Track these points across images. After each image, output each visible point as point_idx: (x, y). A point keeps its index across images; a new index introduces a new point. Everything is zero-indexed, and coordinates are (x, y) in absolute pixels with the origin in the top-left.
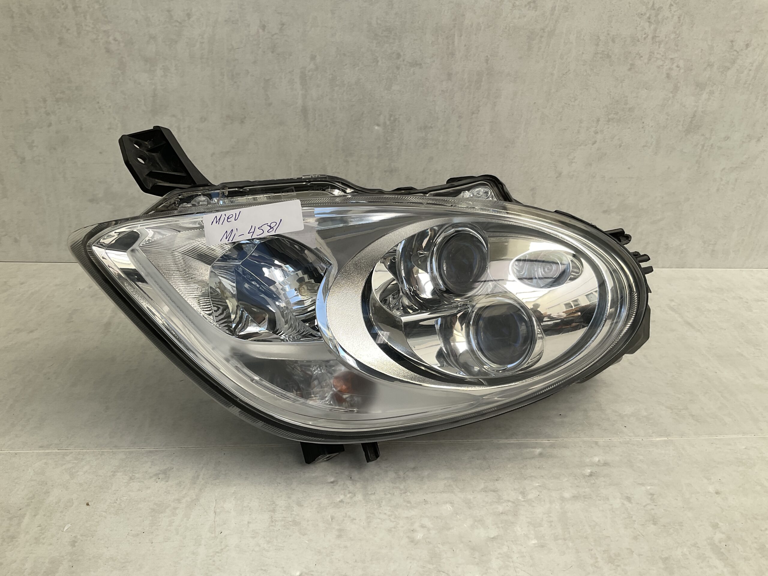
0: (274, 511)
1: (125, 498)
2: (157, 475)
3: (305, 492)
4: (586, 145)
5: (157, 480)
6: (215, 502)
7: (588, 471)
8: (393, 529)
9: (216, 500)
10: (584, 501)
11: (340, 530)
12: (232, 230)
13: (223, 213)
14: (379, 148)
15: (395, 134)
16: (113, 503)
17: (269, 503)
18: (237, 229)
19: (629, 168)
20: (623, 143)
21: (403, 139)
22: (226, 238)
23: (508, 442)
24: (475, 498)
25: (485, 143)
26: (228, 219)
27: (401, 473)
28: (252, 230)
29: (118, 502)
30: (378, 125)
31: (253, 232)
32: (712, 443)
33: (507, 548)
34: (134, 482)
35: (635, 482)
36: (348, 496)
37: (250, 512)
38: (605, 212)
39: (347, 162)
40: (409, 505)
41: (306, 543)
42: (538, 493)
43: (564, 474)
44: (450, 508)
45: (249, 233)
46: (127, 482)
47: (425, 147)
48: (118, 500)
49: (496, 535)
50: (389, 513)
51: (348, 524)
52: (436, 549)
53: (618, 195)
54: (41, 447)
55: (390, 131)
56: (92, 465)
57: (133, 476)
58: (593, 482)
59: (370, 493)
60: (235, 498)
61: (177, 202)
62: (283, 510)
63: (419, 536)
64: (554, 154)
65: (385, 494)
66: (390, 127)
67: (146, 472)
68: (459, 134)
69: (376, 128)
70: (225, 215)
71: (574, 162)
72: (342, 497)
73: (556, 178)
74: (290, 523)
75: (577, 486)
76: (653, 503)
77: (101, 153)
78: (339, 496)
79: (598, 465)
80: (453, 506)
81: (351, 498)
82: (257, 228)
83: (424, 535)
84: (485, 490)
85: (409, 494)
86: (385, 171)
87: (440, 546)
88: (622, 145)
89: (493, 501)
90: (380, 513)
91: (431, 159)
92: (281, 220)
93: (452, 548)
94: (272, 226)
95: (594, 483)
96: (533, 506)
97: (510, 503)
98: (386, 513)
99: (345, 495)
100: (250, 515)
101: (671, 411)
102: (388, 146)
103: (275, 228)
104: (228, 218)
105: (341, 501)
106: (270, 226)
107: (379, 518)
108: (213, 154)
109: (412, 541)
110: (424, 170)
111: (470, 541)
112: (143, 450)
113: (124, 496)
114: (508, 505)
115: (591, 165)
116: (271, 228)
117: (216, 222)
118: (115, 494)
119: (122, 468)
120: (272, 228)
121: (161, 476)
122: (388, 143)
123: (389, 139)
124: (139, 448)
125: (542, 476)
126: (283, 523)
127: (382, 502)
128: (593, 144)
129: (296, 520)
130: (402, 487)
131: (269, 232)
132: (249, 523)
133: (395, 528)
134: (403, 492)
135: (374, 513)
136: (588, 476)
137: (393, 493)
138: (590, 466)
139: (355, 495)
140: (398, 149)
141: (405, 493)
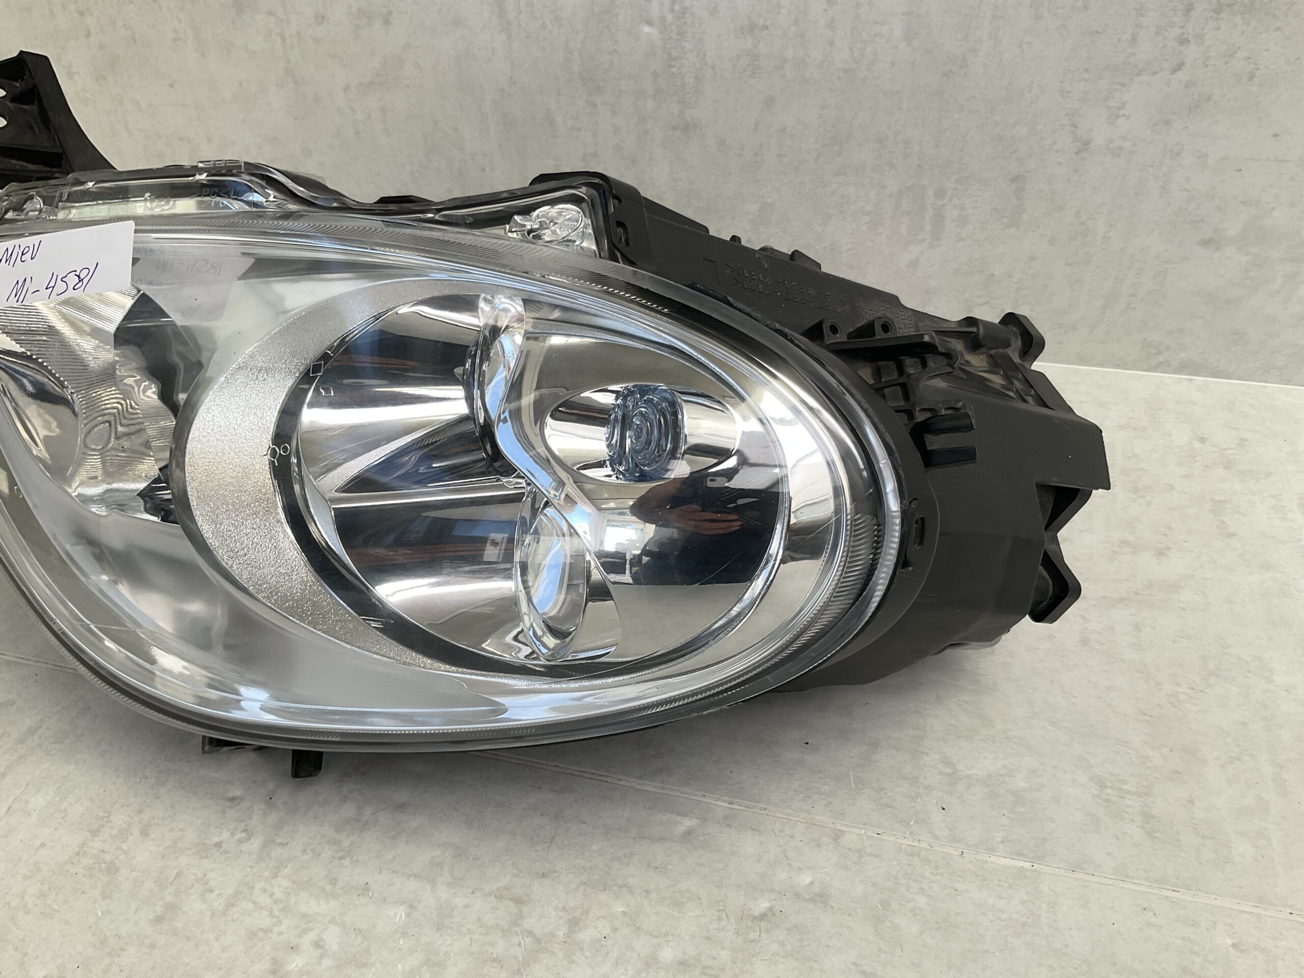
0: (95, 833)
3: (173, 807)
4: (1155, 73)
6: (24, 788)
7: (763, 905)
8: (261, 934)
9: (28, 785)
11: (171, 907)
12: (25, 280)
13: (17, 242)
14: (655, 74)
15: (687, 44)
17: (101, 814)
18: (32, 278)
19: (1276, 135)
20: (1258, 69)
21: (705, 56)
22: (15, 296)
23: (639, 787)
24: (466, 906)
25: (893, 64)
26: (23, 256)
27: (368, 811)
28: (52, 284)
30: (650, 23)
31: (54, 287)
32: (1144, 909)
35: (855, 964)
36: (238, 836)
37: (60, 823)
38: (1205, 243)
39: (594, 105)
40: (328, 887)
41: (97, 915)
43: (700, 899)
44: (401, 915)
45: (47, 289)
47: (755, 73)
50: (279, 894)
51: (194, 897)
53: (1244, 203)
55: (675, 36)
58: (752, 936)
59: (279, 841)
60: (59, 788)
62: (111, 836)
63: (296, 963)
64: (1069, 93)
65: (304, 852)
66: (674, 27)
68: (831, 43)
69: (647, 29)
70: (20, 246)
71: (1124, 116)
72: (226, 835)
73: (1077, 153)
74: (104, 865)
75: (708, 938)
78: (221, 833)
79: (798, 896)
80: (408, 915)
81: (240, 841)
82: (59, 279)
83: (307, 964)
84: (501, 894)
85: (347, 862)
86: (674, 128)
88: (1258, 73)
89: (498, 924)
90: (265, 890)
91: (770, 102)
92: (98, 265)
94: (83, 276)
95: (753, 941)
96: (572, 962)
97: (528, 940)
98: (273, 894)
99: (233, 834)
100: (56, 829)
101: (1096, 792)
102: (674, 70)
103: (85, 281)
104: (23, 252)
105: (218, 845)
106: (79, 276)
107: (254, 902)
110: (756, 125)
114: (522, 943)
115: (1168, 123)
116: (80, 281)
117: (6, 261)
120: (82, 280)
122: (673, 63)
123: (674, 54)
125: (648, 892)
126: (92, 861)
127: (286, 867)
128: (1174, 71)
129: (116, 861)
130: (346, 844)
131: (75, 288)
132: (43, 845)
133: (265, 931)
134: (340, 854)
135: (253, 888)
136: (755, 917)
137: (320, 854)
138: (779, 893)
139: (249, 839)
140: (697, 77)
141: (341, 858)
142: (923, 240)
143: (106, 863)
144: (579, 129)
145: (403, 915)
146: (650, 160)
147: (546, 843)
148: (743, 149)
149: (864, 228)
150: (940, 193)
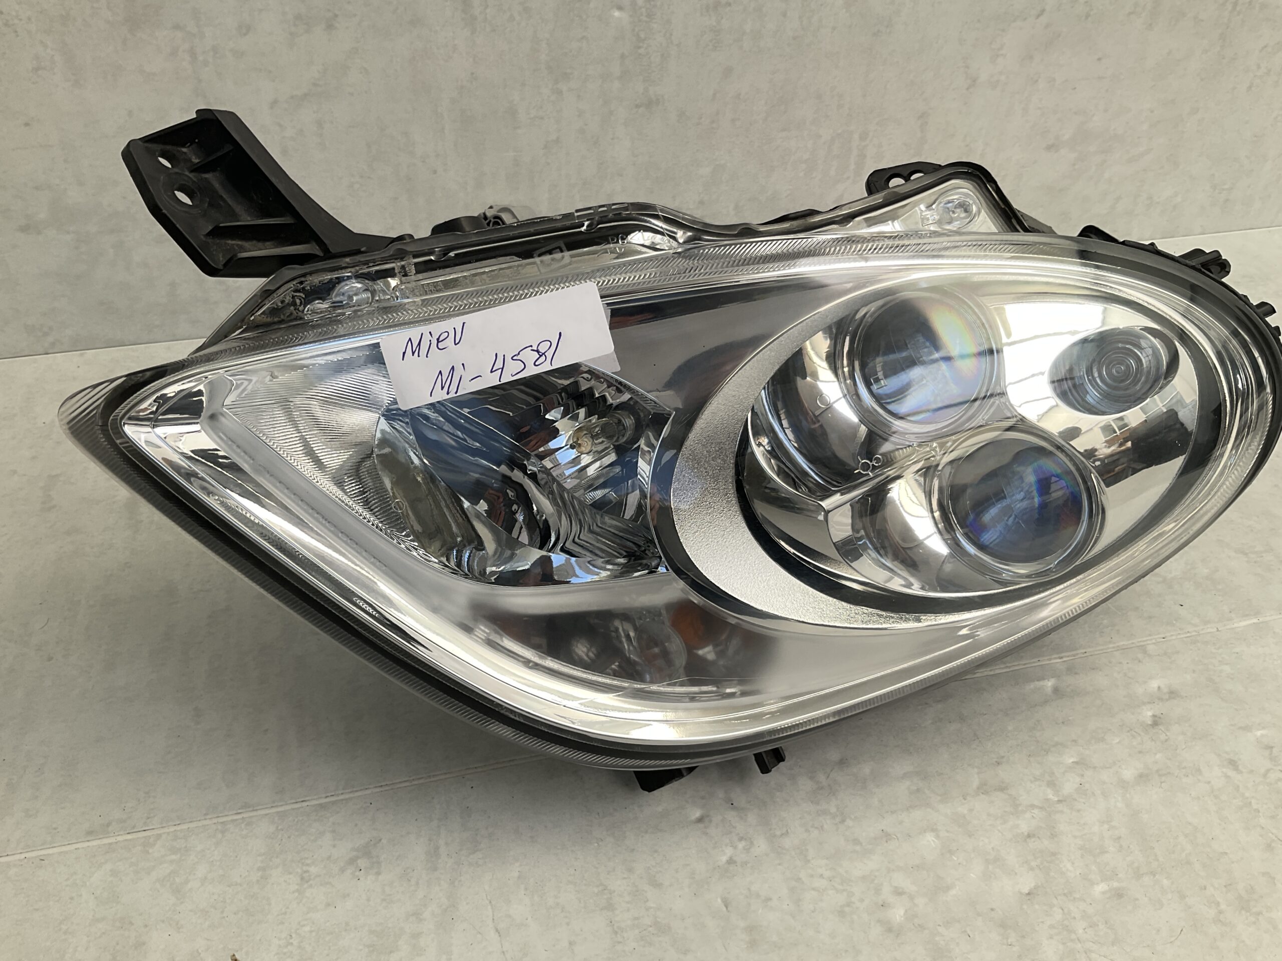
0: (610, 907)
1: (307, 929)
2: (352, 861)
3: (656, 851)
4: (1025, 19)
5: (357, 873)
6: (489, 907)
7: (1147, 714)
8: (847, 909)
9: (490, 902)
10: (1161, 783)
11: (750, 929)
12: (453, 368)
13: (425, 329)
14: (623, 57)
15: (655, 26)
16: (286, 947)
17: (596, 890)
18: (463, 364)
19: (1099, 59)
21: (671, 35)
22: (442, 388)
23: (992, 673)
24: (971, 810)
25: (834, 28)
26: (439, 344)
27: (822, 777)
28: (499, 364)
29: (295, 943)
30: (620, 8)
31: (502, 369)
33: (1060, 911)
34: (311, 886)
35: (1232, 725)
36: (741, 845)
37: (566, 917)
38: (1049, 148)
39: (560, 92)
40: (858, 848)
42: (1078, 780)
43: (1110, 730)
44: (933, 841)
45: (492, 372)
46: (297, 890)
47: (716, 47)
48: (294, 935)
49: (1033, 885)
50: (827, 874)
51: (760, 911)
52: (937, 939)
53: (1076, 113)
54: (90, 833)
55: (645, 19)
56: (211, 860)
57: (307, 871)
58: (1163, 737)
59: (778, 833)
60: (526, 889)
61: (298, 301)
62: (628, 902)
63: (897, 914)
64: (965, 40)
65: (807, 831)
66: (644, 10)
67: (329, 857)
68: (784, 15)
69: (617, 14)
70: (430, 333)
71: (1002, 55)
72: (729, 851)
73: (968, 89)
74: (650, 929)
75: (1140, 752)
76: (1275, 765)
78: (723, 851)
79: (1161, 699)
80: (937, 837)
81: (747, 850)
83: (906, 911)
84: (983, 789)
85: (849, 822)
86: (637, 106)
87: (940, 929)
89: (1005, 812)
90: (812, 876)
91: (728, 72)
92: (560, 334)
93: (965, 931)
94: (542, 349)
95: (1166, 741)
96: (1079, 811)
97: (1036, 811)
98: (822, 875)
99: (735, 848)
100: (568, 924)
101: (1246, 559)
102: (641, 51)
103: (549, 355)
104: (438, 339)
105: (731, 861)
106: (538, 351)
107: (814, 889)
108: (274, 103)
109: (890, 930)
110: (714, 94)
111: (992, 910)
112: (305, 804)
113: (301, 924)
114: (1034, 815)
115: (1031, 58)
116: (541, 356)
117: (413, 353)
118: (283, 923)
119: (277, 857)
120: (544, 354)
121: (362, 863)
122: (641, 44)
123: (642, 35)
124: (294, 801)
125: (1074, 741)
126: (637, 931)
127: (807, 850)
128: (1038, 16)
129: (659, 920)
130: (833, 810)
131: (536, 364)
132: (571, 943)
133: (849, 904)
134: (838, 820)
135: (800, 879)
136: (1151, 725)
137: (822, 827)
138: (1149, 703)
139: (752, 843)
140: (662, 55)
141: (843, 821)
142: (848, 178)
143: (651, 926)
144: (542, 118)
145: (934, 839)
146: (612, 139)
147: (974, 740)
148: (701, 118)
149: (802, 174)
150: (863, 137)
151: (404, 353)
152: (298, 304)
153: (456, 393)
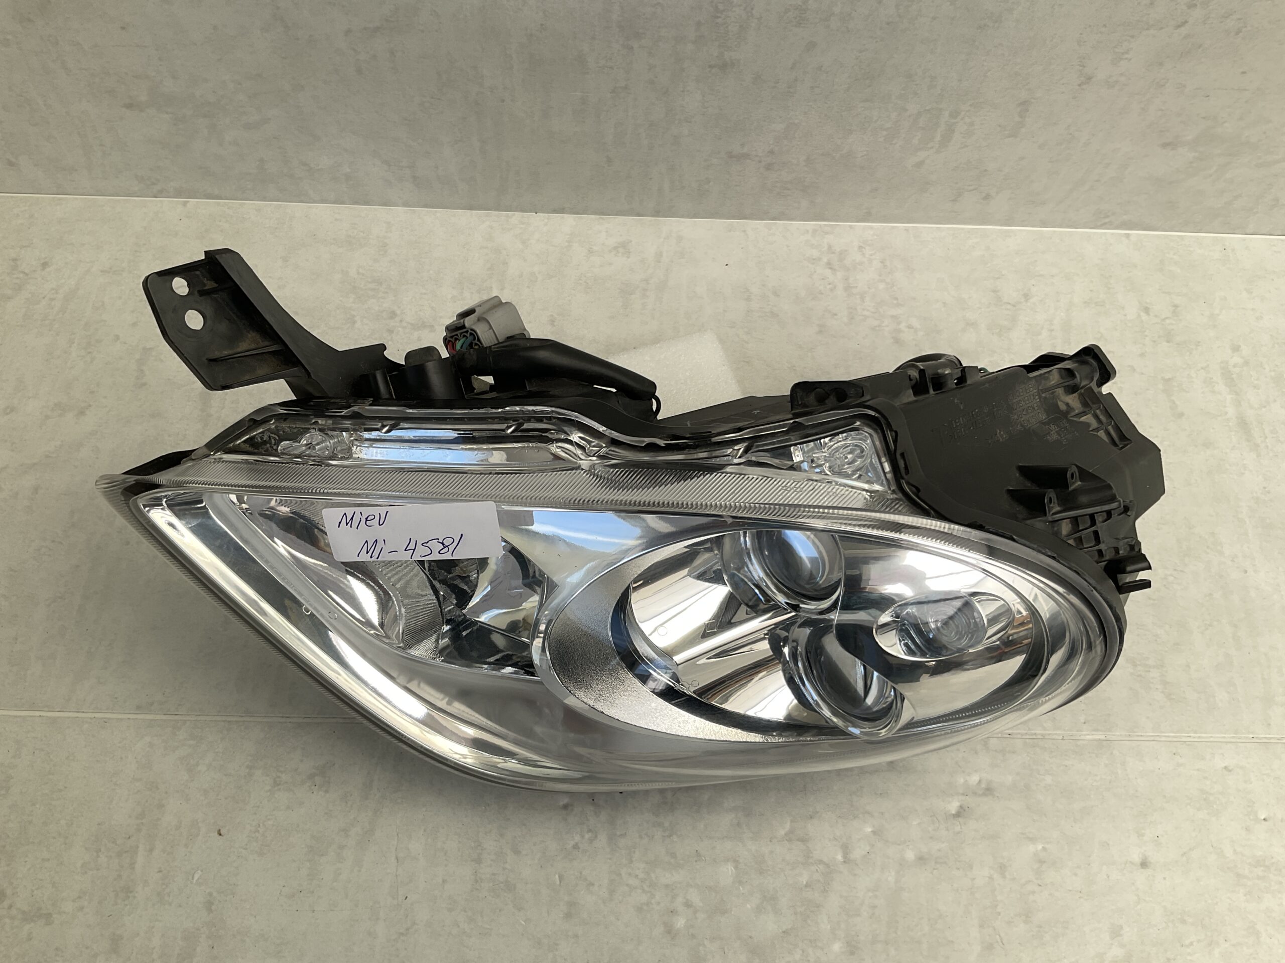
0: (478, 861)
1: (270, 822)
2: (311, 777)
3: (524, 825)
4: (1162, 28)
5: (313, 787)
6: (396, 838)
7: (956, 804)
8: (645, 908)
9: (398, 834)
10: (934, 869)
11: (571, 904)
12: (376, 541)
13: (357, 510)
14: (699, 24)
16: (255, 832)
17: (473, 845)
18: (384, 540)
19: (1244, 73)
20: (1246, 27)
21: (752, 9)
22: (367, 553)
24: (772, 852)
25: (934, 18)
26: (367, 522)
28: (412, 546)
29: (261, 830)
31: (414, 550)
32: (1174, 754)
33: (801, 952)
34: (279, 790)
35: (1022, 833)
36: (587, 836)
37: (447, 860)
38: (1165, 145)
39: (631, 48)
40: (672, 860)
41: (522, 924)
42: (868, 848)
43: (917, 811)
44: (731, 869)
45: (405, 550)
46: (270, 791)
47: (801, 24)
48: (261, 825)
49: (789, 927)
50: (641, 876)
51: (582, 892)
52: (701, 948)
53: (1204, 118)
54: (139, 707)
56: (216, 750)
57: (279, 777)
58: (958, 829)
59: (618, 833)
60: (425, 831)
61: (273, 441)
62: (492, 860)
63: (680, 922)
64: (1085, 42)
65: (641, 837)
67: (296, 770)
70: (361, 513)
71: (1126, 59)
72: (577, 838)
73: (1079, 85)
74: (502, 885)
75: (931, 838)
76: (1037, 879)
77: (123, 28)
78: (573, 837)
79: (975, 793)
80: (736, 868)
81: (591, 841)
82: (419, 544)
83: (687, 920)
84: (789, 837)
85: (675, 838)
87: (706, 942)
88: (1244, 30)
89: (797, 860)
90: (630, 874)
91: (811, 46)
92: (462, 535)
93: (723, 949)
94: (446, 543)
95: (958, 833)
96: (855, 875)
97: (821, 867)
98: (637, 876)
99: (583, 837)
100: (446, 866)
102: (719, 20)
103: (452, 548)
104: (366, 519)
105: (576, 847)
106: (443, 544)
107: (627, 885)
109: (669, 932)
110: (794, 64)
111: (751, 937)
112: (288, 720)
113: (268, 817)
114: (819, 870)
115: (1161, 64)
116: (445, 547)
117: (347, 524)
118: (255, 814)
119: (261, 760)
120: (447, 546)
121: (318, 779)
122: (719, 15)
123: (721, 7)
124: (281, 715)
125: (882, 813)
126: (491, 884)
127: (634, 852)
128: (1179, 27)
129: (509, 879)
130: (667, 824)
131: (441, 552)
132: (444, 881)
133: (648, 904)
134: (667, 834)
135: (621, 874)
136: (953, 815)
137: (653, 837)
138: (963, 794)
139: (596, 837)
140: (741, 26)
141: (670, 836)
142: (932, 148)
143: (502, 883)
145: (733, 868)
146: (683, 91)
147: (801, 791)
148: (778, 83)
149: (881, 139)
150: (954, 114)
151: (340, 523)
152: (273, 443)
153: (377, 558)
